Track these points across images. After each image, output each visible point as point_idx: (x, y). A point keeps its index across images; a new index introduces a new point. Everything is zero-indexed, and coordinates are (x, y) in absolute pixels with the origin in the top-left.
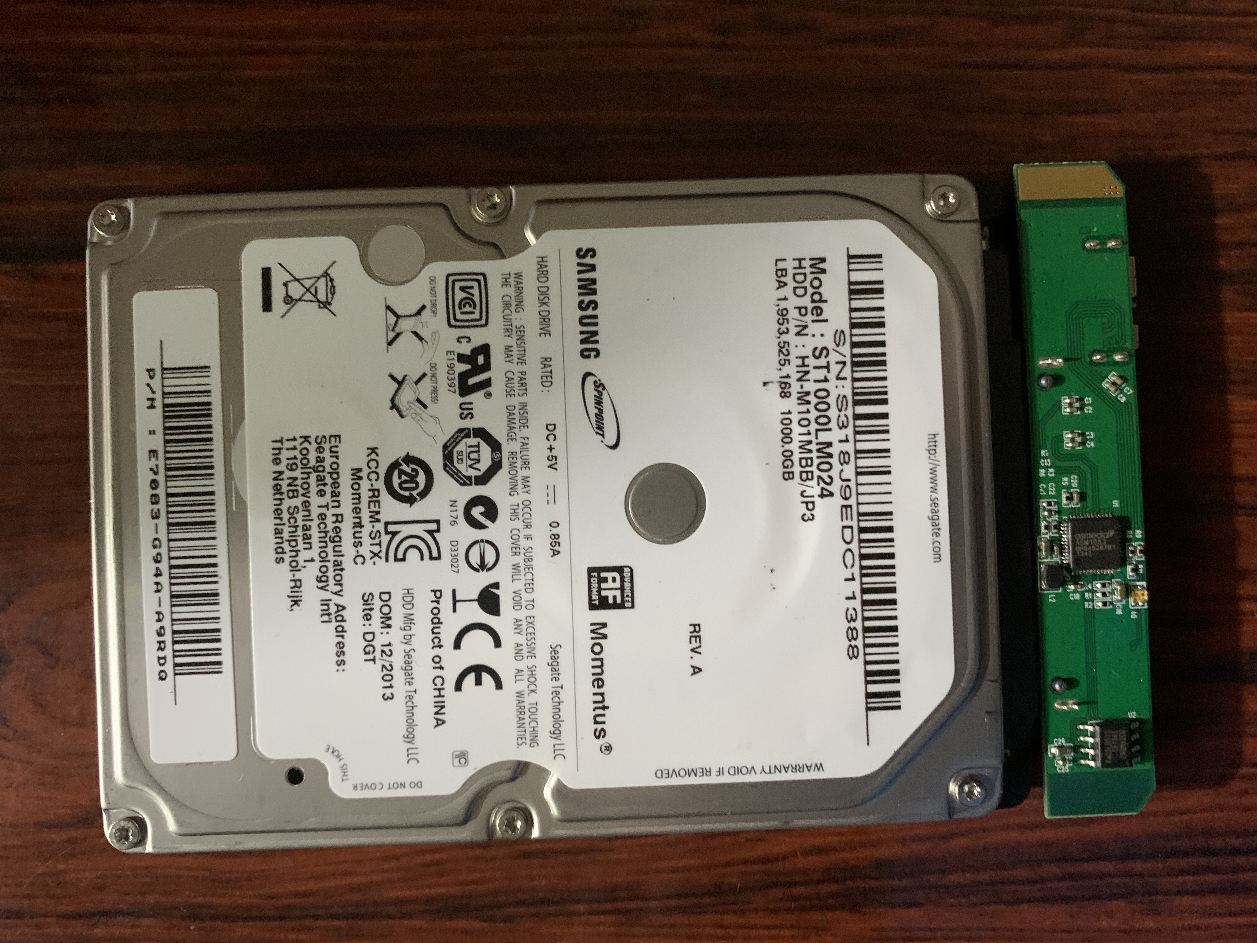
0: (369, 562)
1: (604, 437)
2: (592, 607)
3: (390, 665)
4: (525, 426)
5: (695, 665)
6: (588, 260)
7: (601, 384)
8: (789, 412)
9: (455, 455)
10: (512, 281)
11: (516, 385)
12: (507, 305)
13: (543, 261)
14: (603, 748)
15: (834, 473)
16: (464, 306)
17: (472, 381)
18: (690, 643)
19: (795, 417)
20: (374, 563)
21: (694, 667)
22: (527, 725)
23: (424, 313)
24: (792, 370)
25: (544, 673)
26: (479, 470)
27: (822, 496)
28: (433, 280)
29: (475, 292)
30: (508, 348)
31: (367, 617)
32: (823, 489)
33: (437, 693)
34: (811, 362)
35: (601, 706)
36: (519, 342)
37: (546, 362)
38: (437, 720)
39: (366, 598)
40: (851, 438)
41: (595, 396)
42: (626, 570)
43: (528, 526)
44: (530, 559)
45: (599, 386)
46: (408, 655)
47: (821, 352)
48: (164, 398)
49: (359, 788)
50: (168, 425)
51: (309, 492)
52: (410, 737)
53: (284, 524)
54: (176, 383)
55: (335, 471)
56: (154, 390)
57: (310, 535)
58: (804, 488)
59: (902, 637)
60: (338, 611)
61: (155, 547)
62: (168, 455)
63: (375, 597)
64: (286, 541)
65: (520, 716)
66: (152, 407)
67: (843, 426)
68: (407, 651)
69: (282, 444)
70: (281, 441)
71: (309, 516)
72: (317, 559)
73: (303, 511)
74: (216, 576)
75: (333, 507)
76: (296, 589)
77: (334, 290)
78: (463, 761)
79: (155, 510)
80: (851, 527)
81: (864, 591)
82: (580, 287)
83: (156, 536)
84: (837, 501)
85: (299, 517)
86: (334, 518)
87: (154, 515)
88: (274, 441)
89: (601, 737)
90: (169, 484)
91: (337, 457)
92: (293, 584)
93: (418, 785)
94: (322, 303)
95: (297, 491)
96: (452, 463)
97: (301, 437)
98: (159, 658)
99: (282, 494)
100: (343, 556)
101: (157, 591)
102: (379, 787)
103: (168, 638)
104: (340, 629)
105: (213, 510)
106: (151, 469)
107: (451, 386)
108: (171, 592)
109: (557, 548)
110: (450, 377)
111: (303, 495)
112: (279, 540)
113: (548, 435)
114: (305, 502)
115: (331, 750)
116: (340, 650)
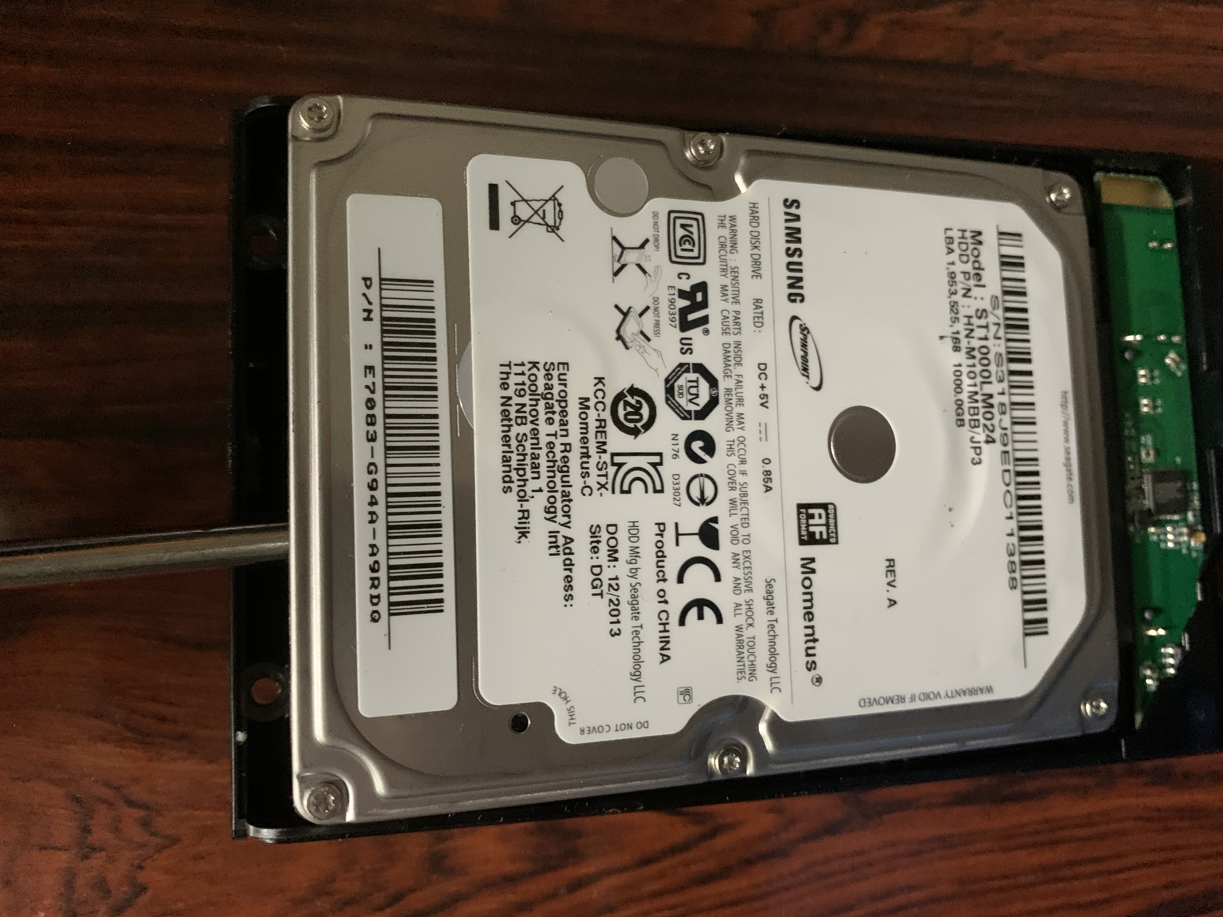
0: (596, 493)
1: (809, 379)
2: (802, 542)
3: (618, 600)
4: (739, 364)
5: (891, 598)
6: (793, 210)
7: (806, 328)
8: (960, 365)
9: (676, 389)
10: (727, 222)
11: (731, 324)
12: (723, 246)
13: (754, 207)
14: (815, 680)
15: (996, 422)
16: (685, 244)
17: (691, 317)
18: (887, 577)
19: (965, 370)
20: (601, 494)
21: (890, 600)
22: (745, 660)
23: (647, 246)
24: (960, 326)
25: (760, 606)
26: (698, 405)
27: (987, 442)
28: (656, 215)
29: (694, 230)
30: (724, 287)
31: (595, 550)
32: (988, 436)
33: (662, 628)
34: (975, 321)
35: (811, 638)
36: (734, 282)
37: (758, 303)
38: (662, 655)
39: (593, 530)
40: (1006, 391)
41: (802, 339)
42: (831, 507)
43: (743, 462)
44: (745, 495)
45: (804, 329)
46: (634, 588)
47: (982, 313)
48: (381, 310)
49: (586, 732)
50: (386, 340)
51: (537, 420)
52: (636, 675)
53: (512, 452)
54: (394, 295)
55: (563, 400)
56: (371, 300)
57: (539, 464)
58: (972, 434)
59: (1049, 569)
60: (567, 543)
61: (370, 473)
62: (387, 373)
63: (602, 529)
64: (515, 469)
65: (740, 650)
66: (368, 319)
67: (1001, 381)
68: (633, 585)
69: (510, 369)
70: (509, 365)
71: (538, 444)
72: (545, 489)
73: (532, 438)
74: (439, 505)
75: (562, 436)
76: (524, 520)
77: (562, 215)
78: (687, 697)
79: (371, 432)
80: (1008, 471)
81: (1022, 528)
82: (788, 235)
83: (372, 461)
84: (998, 447)
85: (528, 444)
86: (563, 448)
87: (370, 437)
88: (501, 365)
89: (812, 670)
90: (388, 404)
91: (565, 385)
92: (521, 515)
93: (644, 725)
94: (550, 227)
95: (526, 417)
96: (673, 396)
97: (530, 363)
98: (372, 597)
99: (510, 420)
100: (571, 486)
101: (372, 522)
102: (607, 729)
103: (383, 574)
104: (568, 562)
105: (437, 435)
106: (367, 387)
107: (672, 321)
108: (387, 522)
109: (769, 484)
110: (672, 311)
111: (532, 422)
112: (507, 469)
113: (761, 374)
114: (533, 429)
115: (558, 691)
116: (568, 584)
